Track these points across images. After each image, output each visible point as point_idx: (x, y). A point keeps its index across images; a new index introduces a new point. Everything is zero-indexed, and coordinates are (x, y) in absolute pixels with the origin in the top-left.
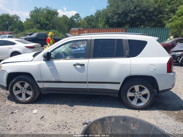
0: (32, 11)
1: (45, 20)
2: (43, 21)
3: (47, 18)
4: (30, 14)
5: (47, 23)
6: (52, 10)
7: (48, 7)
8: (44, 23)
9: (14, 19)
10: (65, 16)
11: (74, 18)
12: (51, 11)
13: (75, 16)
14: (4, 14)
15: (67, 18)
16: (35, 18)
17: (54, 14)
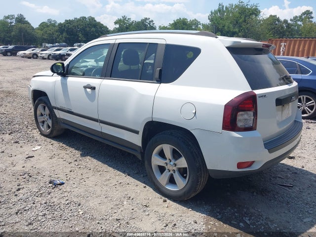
0: (213, 11)
1: (231, 26)
2: (229, 27)
3: (237, 22)
4: (209, 17)
5: (234, 30)
6: (249, 7)
7: (242, 2)
8: (230, 31)
9: (192, 27)
10: (274, 16)
11: (299, 20)
12: (247, 8)
13: (301, 17)
14: (180, 18)
15: (278, 20)
16: (216, 23)
17: (251, 14)
